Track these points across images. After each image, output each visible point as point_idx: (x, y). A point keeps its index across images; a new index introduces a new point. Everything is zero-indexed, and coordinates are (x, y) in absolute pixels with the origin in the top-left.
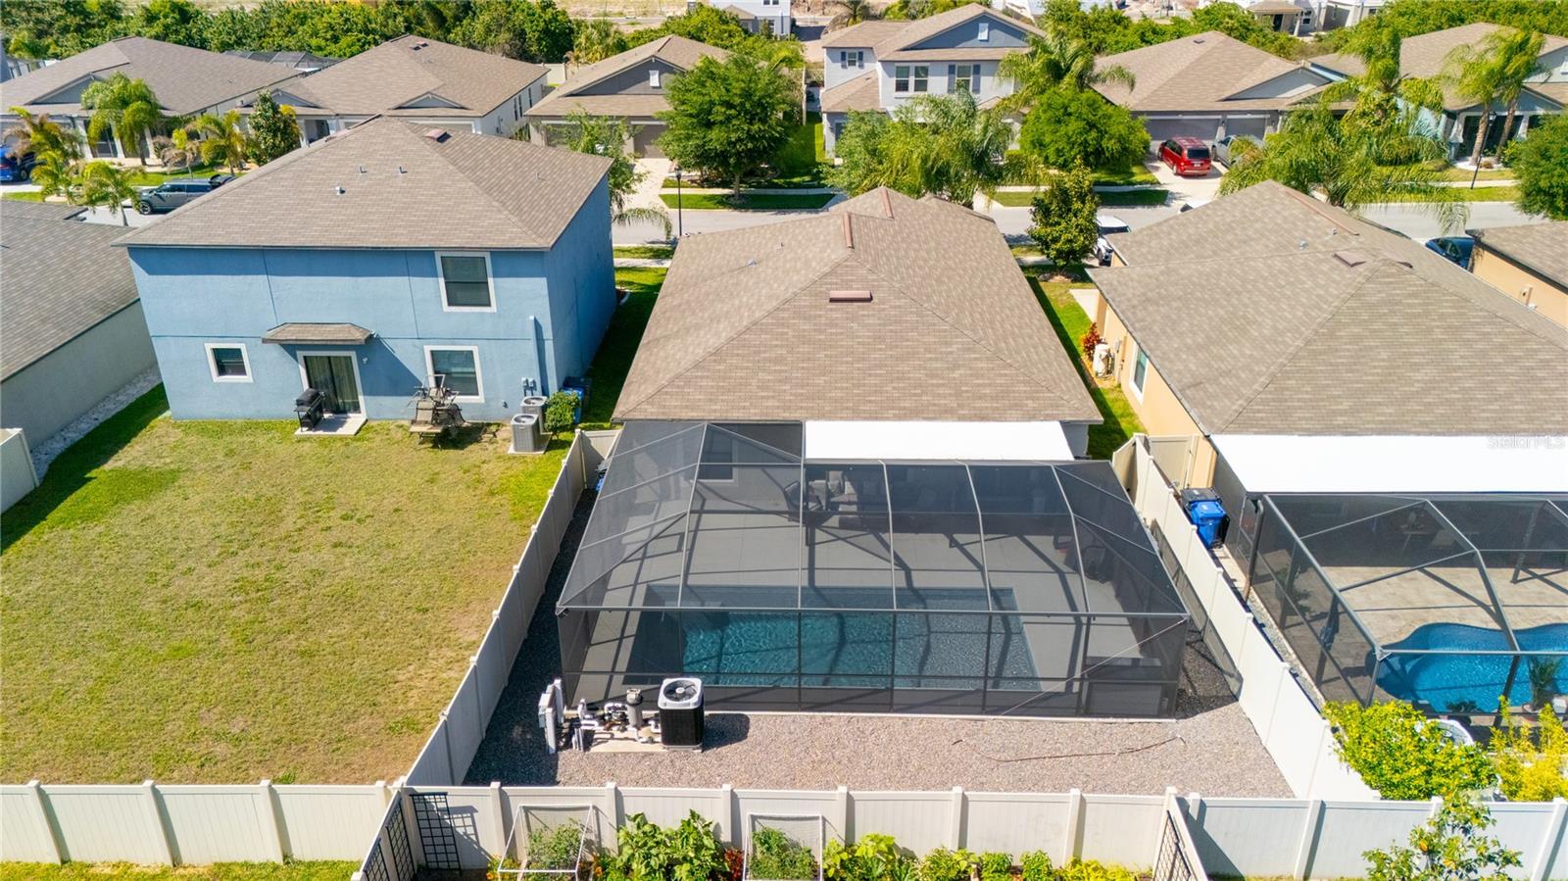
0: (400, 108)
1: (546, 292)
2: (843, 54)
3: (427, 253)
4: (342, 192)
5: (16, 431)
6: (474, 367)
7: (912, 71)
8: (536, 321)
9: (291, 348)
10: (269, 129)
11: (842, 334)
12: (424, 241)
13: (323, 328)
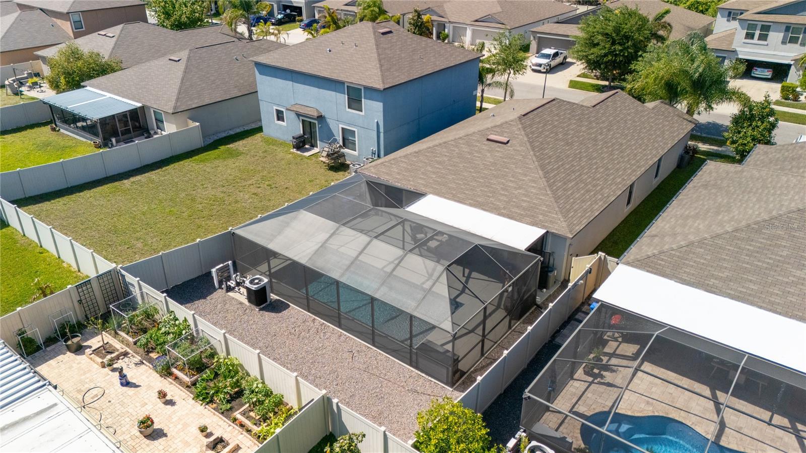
0: (476, 21)
1: (382, 110)
2: (730, 13)
3: (343, 83)
4: (330, 51)
5: (198, 124)
6: (355, 138)
7: (759, 27)
8: (377, 122)
9: (298, 115)
10: (414, 25)
11: (479, 157)
12: (341, 78)
13: (309, 109)
